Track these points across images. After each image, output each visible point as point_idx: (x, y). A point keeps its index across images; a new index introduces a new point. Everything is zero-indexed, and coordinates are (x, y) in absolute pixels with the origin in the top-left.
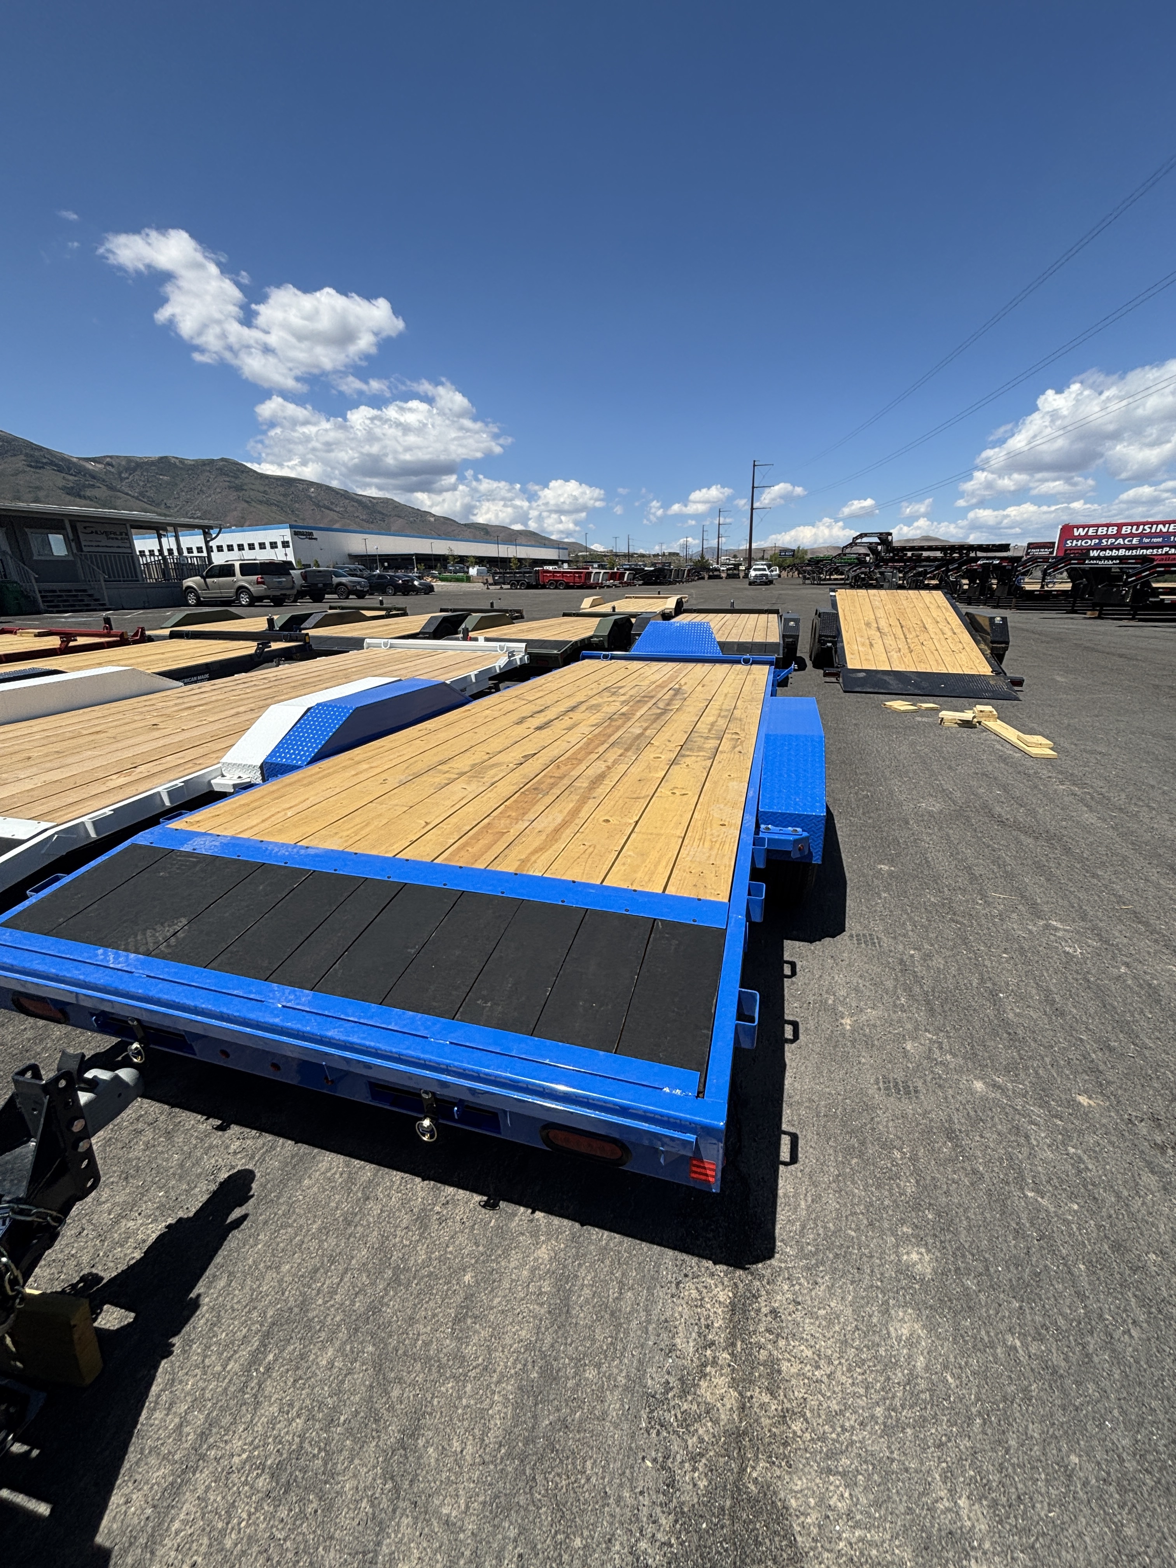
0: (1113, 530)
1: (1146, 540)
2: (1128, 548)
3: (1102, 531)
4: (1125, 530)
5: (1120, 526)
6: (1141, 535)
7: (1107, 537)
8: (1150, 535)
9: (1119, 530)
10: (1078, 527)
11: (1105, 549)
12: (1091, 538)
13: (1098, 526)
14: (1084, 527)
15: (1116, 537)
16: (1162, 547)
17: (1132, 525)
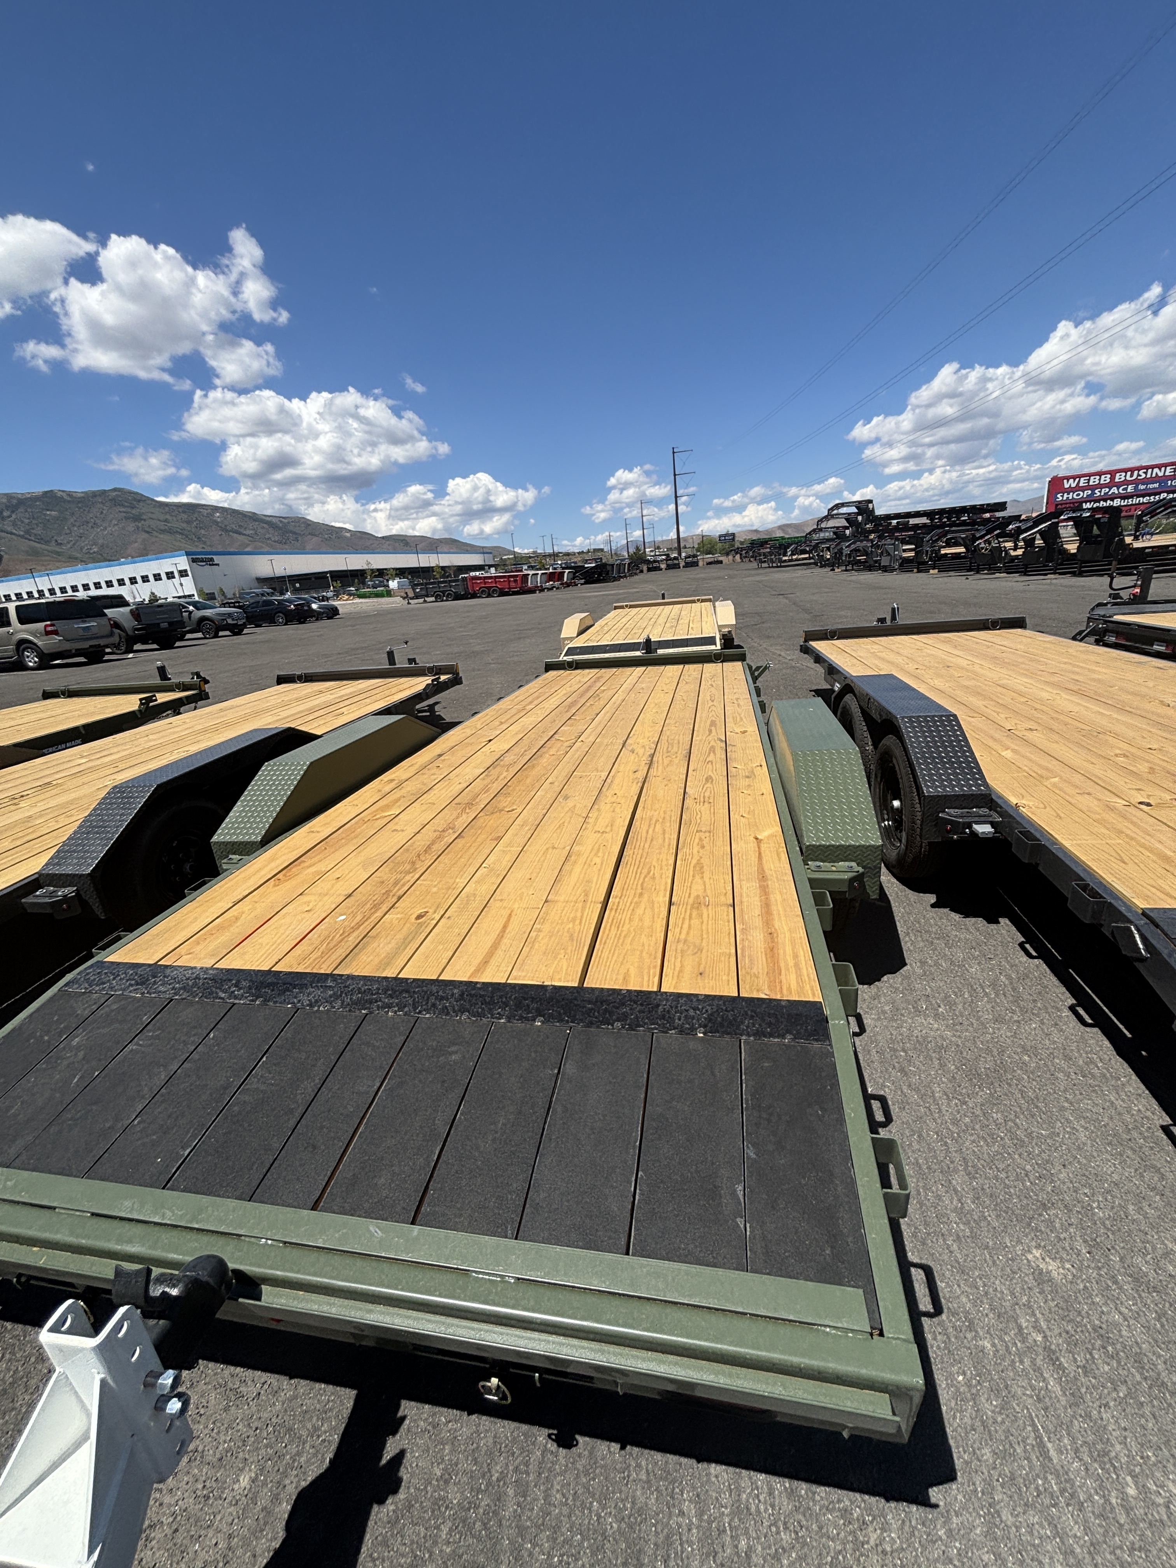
0: (1105, 479)
1: (1142, 487)
2: (1123, 497)
3: (1094, 481)
4: (1119, 477)
5: (1113, 473)
6: (1136, 482)
8: (1146, 481)
9: (1112, 478)
10: (1068, 478)
11: (1097, 501)
12: (1083, 489)
13: (1090, 475)
14: (1075, 477)
15: (1110, 485)
16: (1159, 493)
17: (1125, 471)
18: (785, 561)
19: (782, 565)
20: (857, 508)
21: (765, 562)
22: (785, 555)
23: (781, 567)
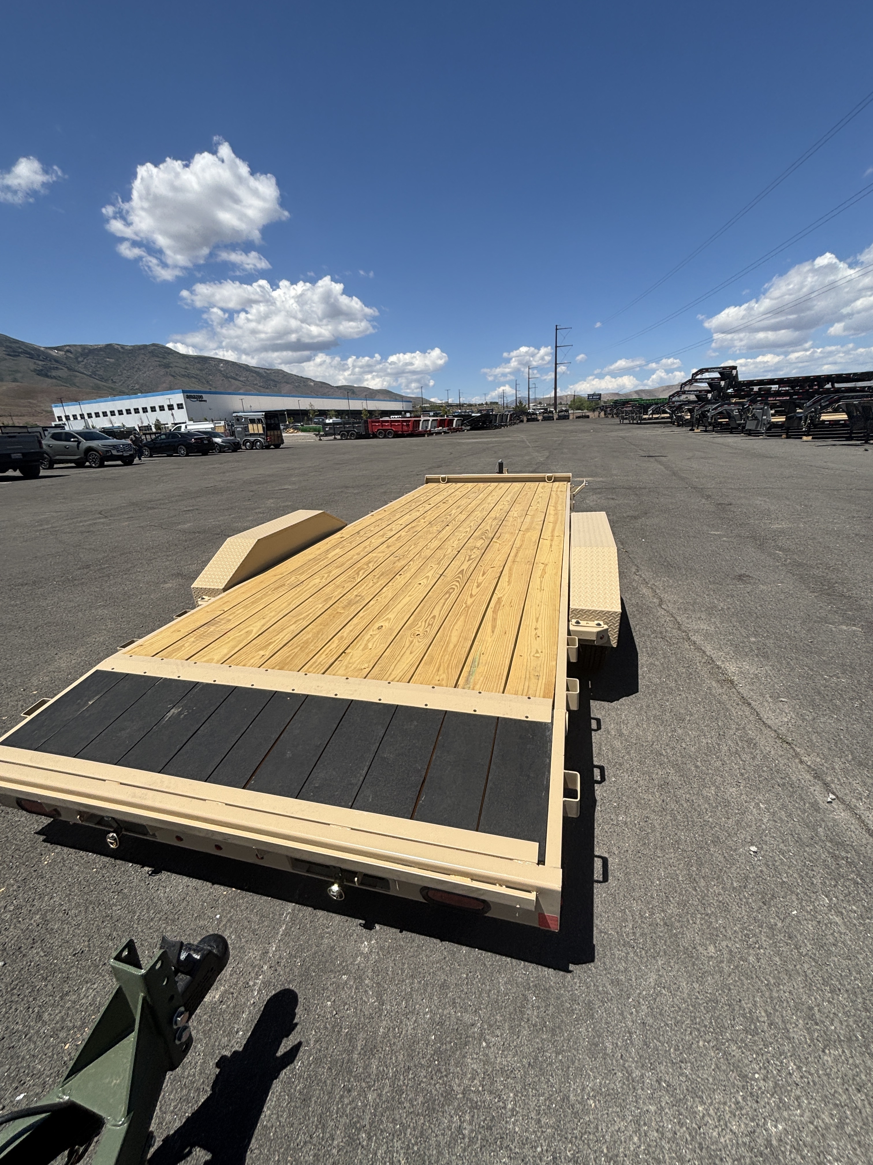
18: (645, 419)
19: (642, 422)
20: (720, 373)
21: (626, 419)
22: (646, 413)
23: (641, 424)
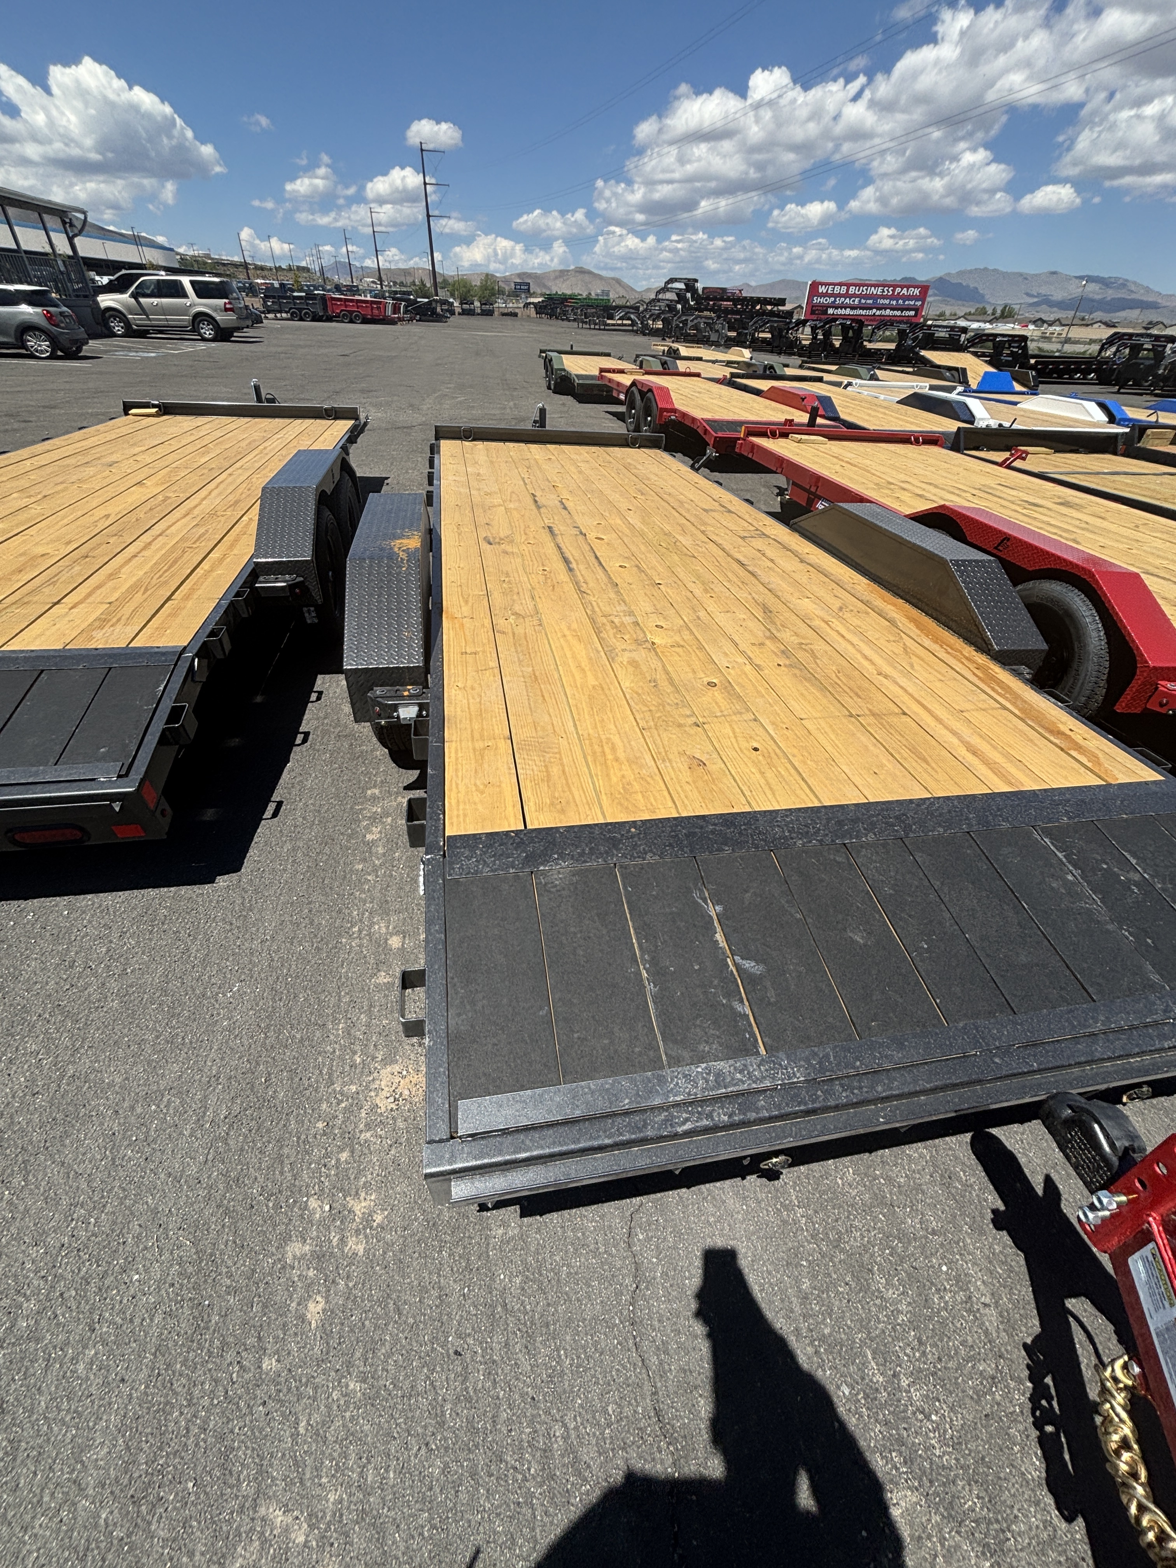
0: (844, 290)
1: (863, 301)
2: (853, 308)
3: (837, 290)
4: (852, 290)
5: (848, 285)
6: (861, 296)
7: (840, 295)
8: (867, 297)
9: (848, 290)
10: (822, 284)
11: (837, 308)
12: (830, 296)
13: (835, 284)
14: (826, 284)
15: (847, 295)
16: (871, 309)
17: (855, 285)
20: (685, 284)
22: (611, 319)
23: (605, 330)
